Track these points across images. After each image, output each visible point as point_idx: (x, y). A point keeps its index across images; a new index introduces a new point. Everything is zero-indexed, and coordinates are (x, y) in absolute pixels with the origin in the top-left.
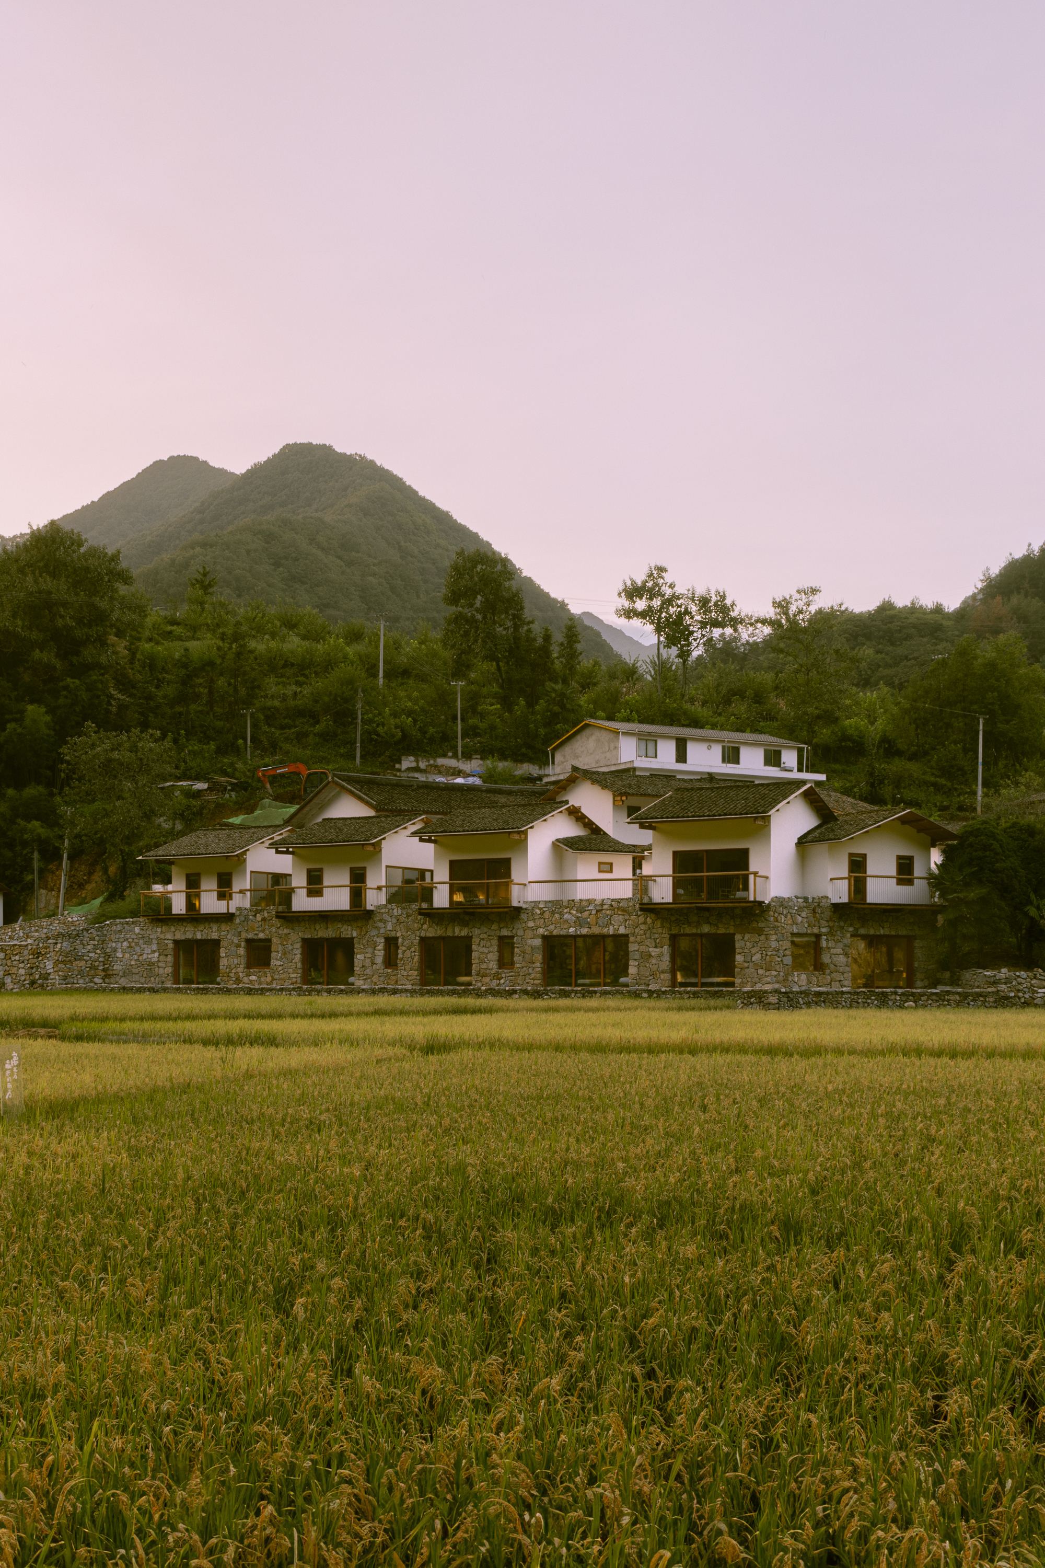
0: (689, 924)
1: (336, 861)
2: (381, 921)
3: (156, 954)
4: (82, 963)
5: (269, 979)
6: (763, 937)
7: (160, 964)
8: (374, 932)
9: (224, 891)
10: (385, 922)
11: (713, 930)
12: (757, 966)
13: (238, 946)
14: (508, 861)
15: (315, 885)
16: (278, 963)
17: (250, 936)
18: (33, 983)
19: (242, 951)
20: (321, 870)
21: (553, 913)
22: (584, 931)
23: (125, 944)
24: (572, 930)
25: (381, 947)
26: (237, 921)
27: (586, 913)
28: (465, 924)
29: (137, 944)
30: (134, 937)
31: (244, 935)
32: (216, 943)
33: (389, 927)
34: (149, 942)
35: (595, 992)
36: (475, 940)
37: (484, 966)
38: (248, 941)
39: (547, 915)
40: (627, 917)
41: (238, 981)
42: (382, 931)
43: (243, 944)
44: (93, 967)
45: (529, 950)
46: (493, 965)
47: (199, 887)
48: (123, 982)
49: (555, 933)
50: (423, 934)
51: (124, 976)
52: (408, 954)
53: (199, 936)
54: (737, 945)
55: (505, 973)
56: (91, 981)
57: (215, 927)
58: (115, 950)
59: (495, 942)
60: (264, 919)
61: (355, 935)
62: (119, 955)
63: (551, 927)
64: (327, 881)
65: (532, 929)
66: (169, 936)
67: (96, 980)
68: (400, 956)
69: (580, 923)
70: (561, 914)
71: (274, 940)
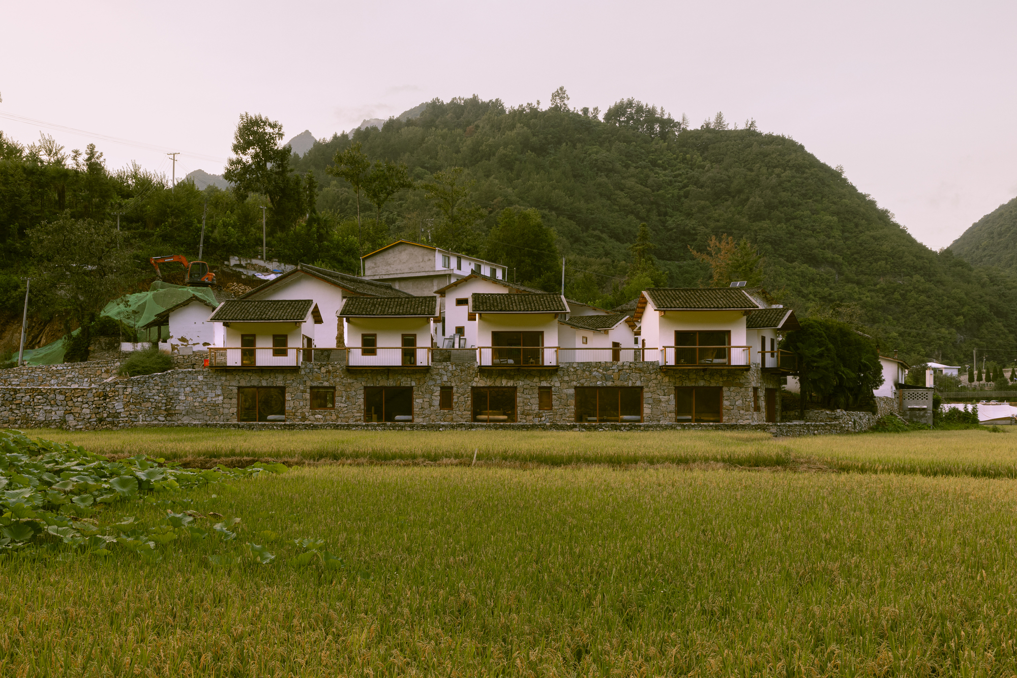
0: (690, 380)
1: (389, 329)
2: (437, 374)
3: (221, 398)
4: (149, 404)
5: (334, 417)
6: (743, 389)
7: (224, 405)
8: (431, 383)
9: (280, 349)
10: (441, 375)
11: (707, 384)
12: (739, 408)
13: (304, 392)
14: (542, 333)
15: (369, 346)
16: (343, 405)
17: (315, 384)
18: (101, 420)
19: (308, 396)
20: (375, 335)
21: (584, 371)
22: (609, 384)
23: (188, 389)
24: (599, 383)
25: (438, 393)
26: (303, 372)
27: (610, 372)
28: (510, 377)
29: (200, 389)
30: (198, 383)
31: (309, 383)
32: (282, 390)
33: (445, 378)
34: (214, 388)
35: (640, 426)
36: (520, 390)
37: (528, 408)
38: (312, 388)
39: (579, 372)
40: (642, 374)
41: (304, 418)
42: (438, 382)
43: (308, 390)
44: (157, 408)
45: (564, 397)
46: (535, 407)
47: (254, 345)
48: (186, 420)
49: (586, 385)
50: (474, 384)
51: (187, 414)
52: (462, 398)
53: (264, 384)
54: (725, 394)
55: (546, 413)
56: (156, 419)
57: (280, 377)
58: (178, 394)
59: (536, 391)
60: (328, 372)
61: (413, 384)
62: (182, 397)
63: (582, 381)
64: (380, 343)
65: (567, 382)
66: (234, 383)
67: (160, 418)
68: (455, 400)
69: (605, 378)
70: (591, 372)
71: (338, 388)
